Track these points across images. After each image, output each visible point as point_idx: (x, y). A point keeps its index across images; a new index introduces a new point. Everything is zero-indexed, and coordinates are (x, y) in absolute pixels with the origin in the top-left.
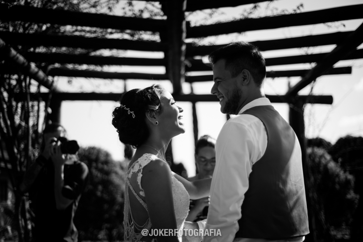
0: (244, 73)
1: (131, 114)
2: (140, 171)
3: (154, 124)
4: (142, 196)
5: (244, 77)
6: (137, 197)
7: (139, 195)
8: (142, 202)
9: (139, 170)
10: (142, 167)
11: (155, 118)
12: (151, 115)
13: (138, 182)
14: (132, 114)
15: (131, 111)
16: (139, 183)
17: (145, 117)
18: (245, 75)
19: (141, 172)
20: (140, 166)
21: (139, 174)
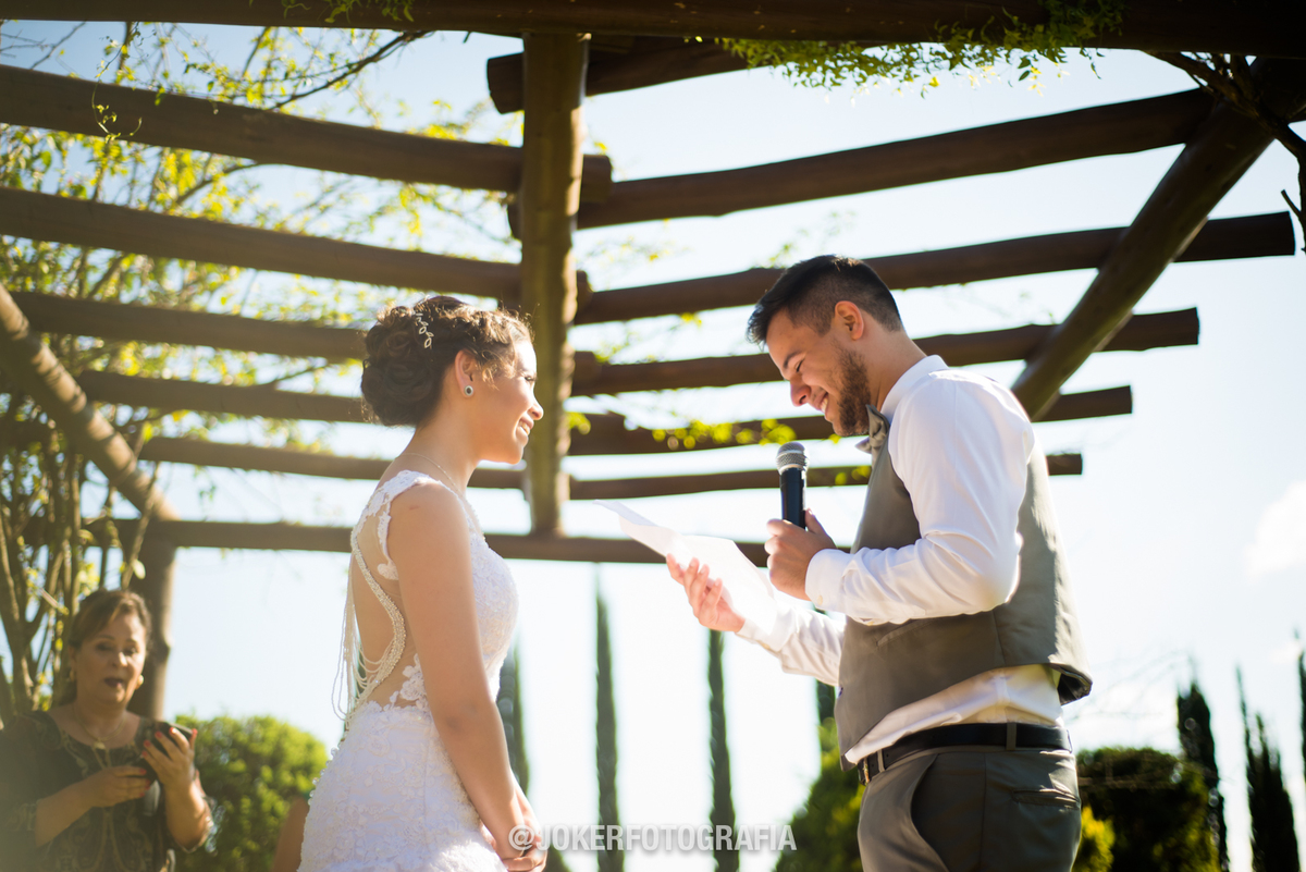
0: (841, 313)
1: (424, 337)
2: (385, 510)
3: (462, 390)
4: (382, 577)
5: (848, 322)
6: (369, 579)
7: (374, 575)
8: (378, 592)
9: (383, 508)
10: (391, 498)
11: (471, 379)
12: (468, 366)
13: (378, 539)
14: (427, 337)
15: (428, 330)
16: (383, 540)
17: (452, 361)
18: (847, 315)
19: (388, 511)
20: (386, 496)
21: (381, 518)
